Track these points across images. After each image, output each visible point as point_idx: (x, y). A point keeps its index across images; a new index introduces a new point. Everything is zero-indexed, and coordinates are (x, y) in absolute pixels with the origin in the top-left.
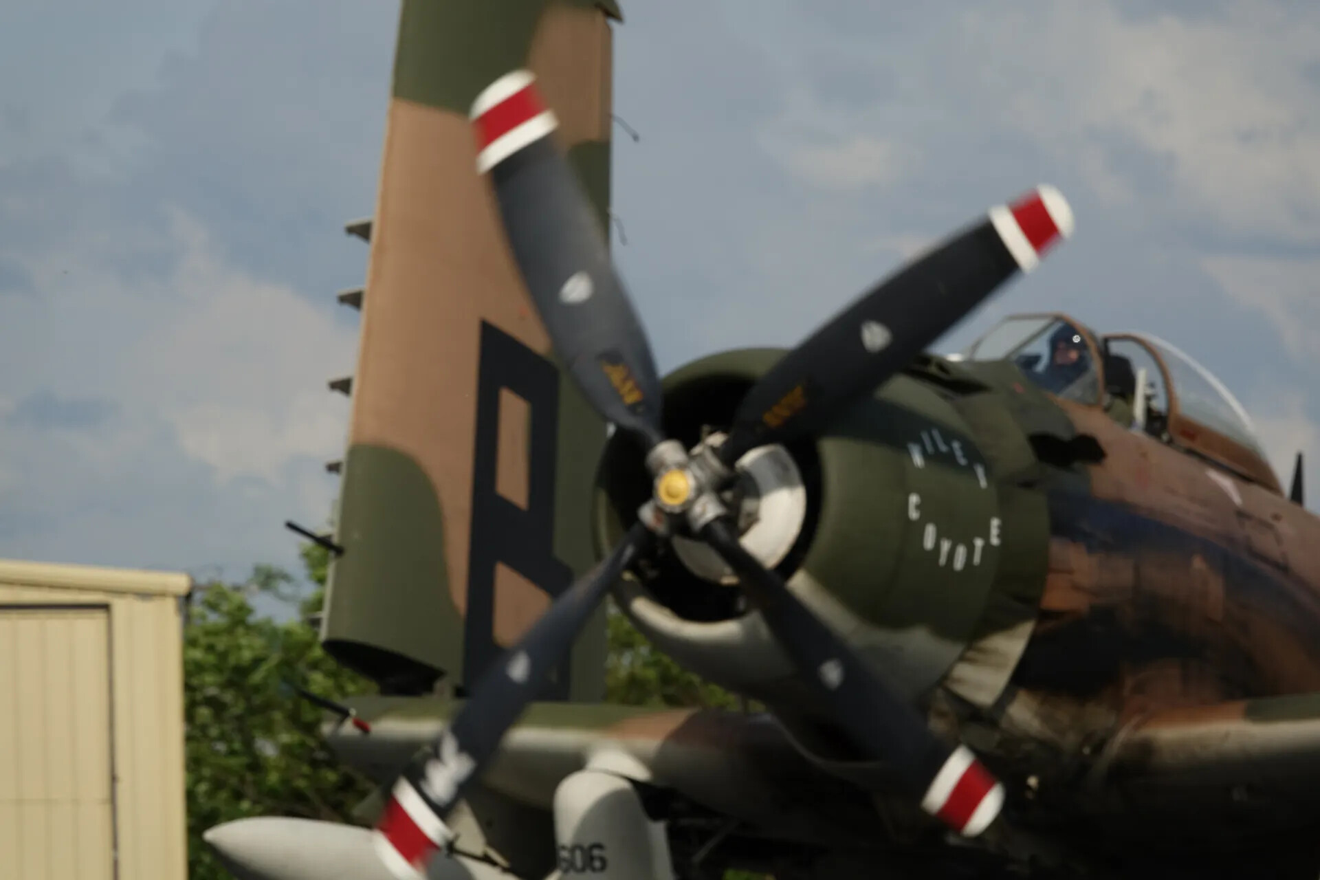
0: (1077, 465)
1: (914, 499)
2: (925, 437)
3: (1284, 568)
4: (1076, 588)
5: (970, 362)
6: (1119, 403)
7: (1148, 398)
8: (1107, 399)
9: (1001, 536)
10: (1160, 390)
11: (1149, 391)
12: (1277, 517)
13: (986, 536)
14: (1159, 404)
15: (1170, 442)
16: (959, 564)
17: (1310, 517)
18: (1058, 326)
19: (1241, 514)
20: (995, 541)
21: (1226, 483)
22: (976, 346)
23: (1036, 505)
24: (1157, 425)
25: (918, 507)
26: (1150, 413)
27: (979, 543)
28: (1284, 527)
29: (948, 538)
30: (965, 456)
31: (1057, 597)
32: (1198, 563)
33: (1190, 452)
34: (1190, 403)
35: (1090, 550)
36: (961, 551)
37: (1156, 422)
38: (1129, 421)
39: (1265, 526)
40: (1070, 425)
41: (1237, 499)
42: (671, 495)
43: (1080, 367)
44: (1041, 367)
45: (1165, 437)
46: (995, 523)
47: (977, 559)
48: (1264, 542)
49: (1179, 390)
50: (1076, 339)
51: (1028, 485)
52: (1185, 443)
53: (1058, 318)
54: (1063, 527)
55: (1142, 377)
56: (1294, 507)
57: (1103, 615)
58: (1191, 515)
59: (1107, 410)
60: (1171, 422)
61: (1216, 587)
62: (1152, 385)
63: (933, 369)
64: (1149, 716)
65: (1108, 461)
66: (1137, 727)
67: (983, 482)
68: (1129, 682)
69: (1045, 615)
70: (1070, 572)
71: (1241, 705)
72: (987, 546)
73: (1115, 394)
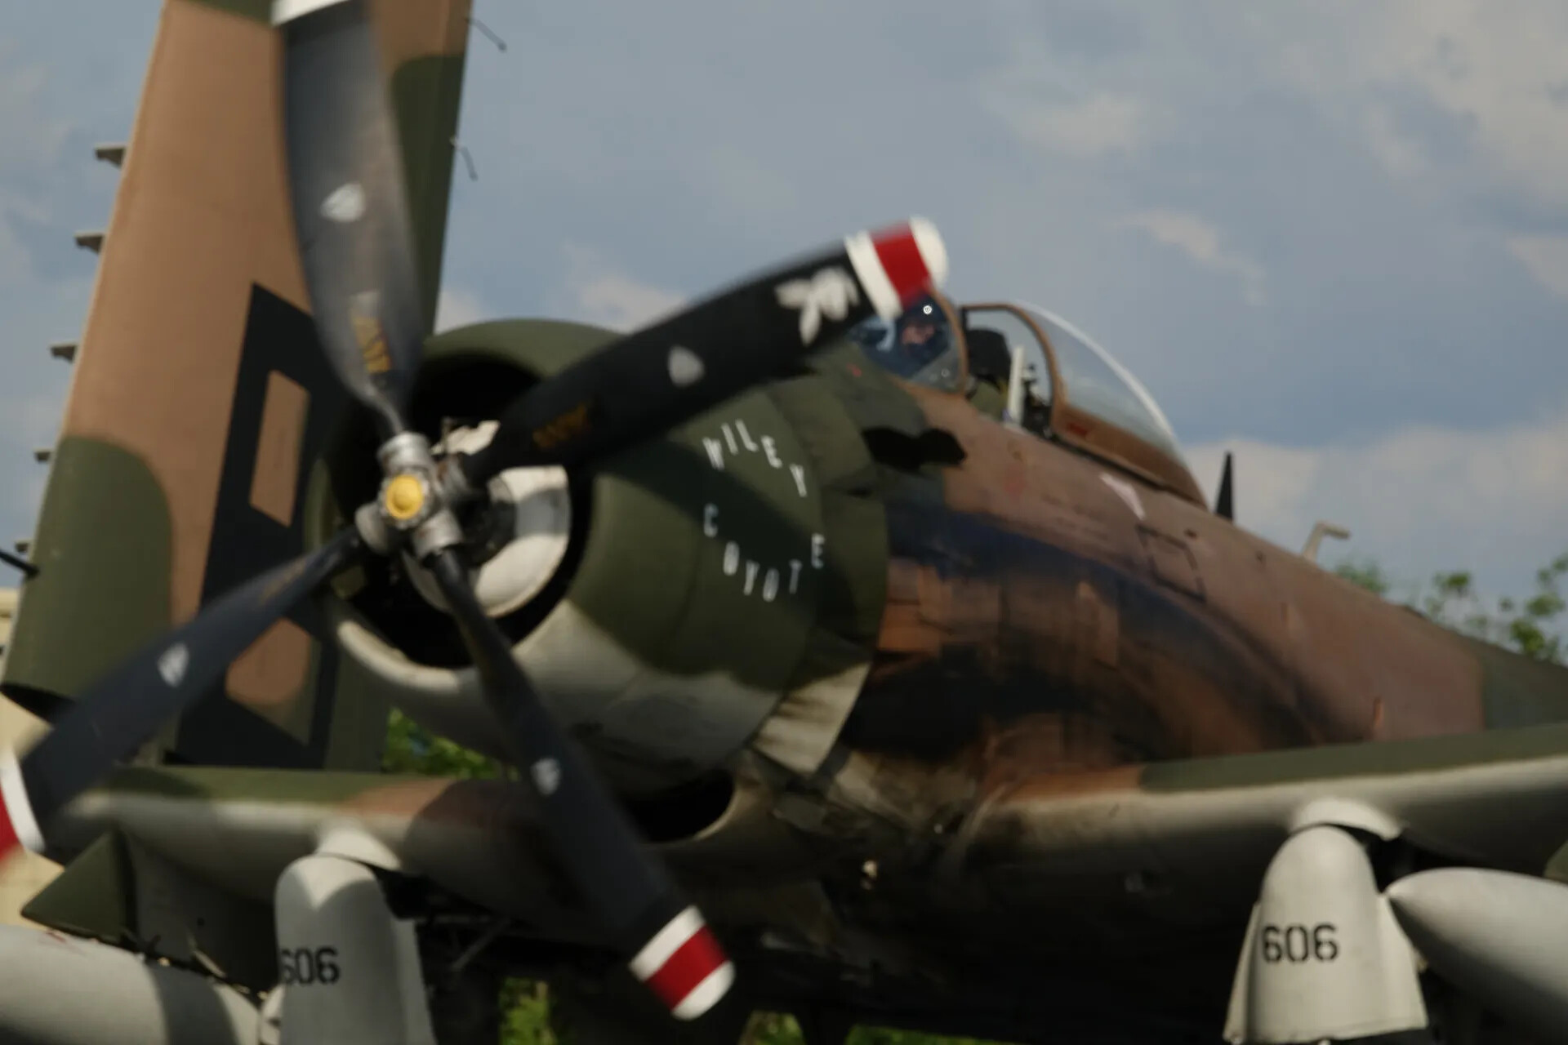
0: (927, 468)
1: (711, 510)
2: (727, 431)
3: (1199, 598)
4: (923, 622)
6: (986, 389)
7: (1027, 384)
8: (970, 382)
9: (822, 557)
10: (1042, 373)
11: (1028, 375)
12: (1191, 534)
13: (806, 559)
14: (1041, 391)
15: (1055, 439)
16: (769, 594)
17: (1242, 537)
19: (1144, 530)
20: (817, 563)
21: (1126, 491)
23: (871, 517)
24: (1039, 417)
25: (716, 521)
26: (1029, 401)
27: (796, 566)
28: (1199, 546)
29: (755, 559)
30: (778, 456)
31: (898, 635)
32: (1085, 591)
33: (1080, 451)
34: (1080, 391)
35: (943, 575)
36: (772, 578)
37: (1036, 414)
39: (1182, 546)
40: (921, 417)
41: (1139, 511)
43: (935, 346)
44: (887, 343)
45: (1047, 432)
46: (818, 539)
47: (793, 587)
48: (1174, 565)
49: (1066, 374)
51: (861, 492)
52: (1074, 440)
54: (905, 547)
55: (1022, 354)
56: (1220, 522)
57: (959, 657)
58: (1078, 531)
59: (969, 396)
60: (1056, 414)
61: (1108, 621)
62: (1032, 367)
64: (1018, 784)
65: (969, 462)
66: (1003, 799)
67: (802, 490)
68: (993, 742)
69: (882, 658)
70: (917, 603)
71: (1135, 771)
72: (807, 570)
73: (981, 377)
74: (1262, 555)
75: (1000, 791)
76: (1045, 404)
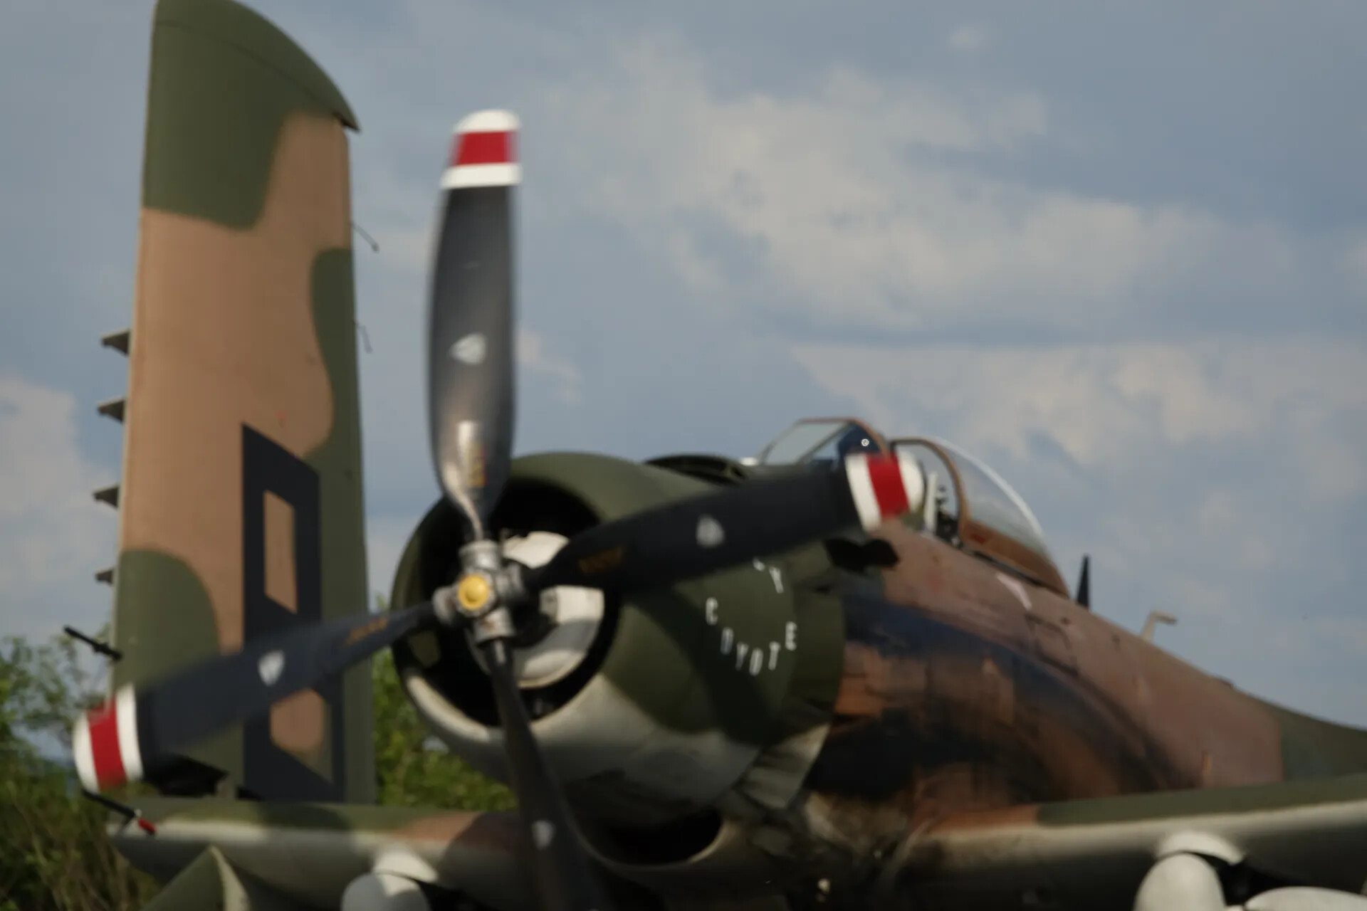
0: (871, 570)
1: (711, 604)
3: (1073, 672)
4: (870, 692)
5: (762, 465)
7: (939, 502)
9: (796, 640)
10: (950, 494)
11: (940, 495)
12: (1065, 621)
13: (782, 641)
14: (950, 508)
15: (960, 546)
16: (755, 667)
17: (1099, 622)
19: (1031, 618)
20: (790, 645)
21: (1016, 587)
22: (767, 451)
23: (831, 610)
24: (947, 529)
25: (716, 612)
26: (941, 518)
27: (775, 647)
28: (1072, 630)
29: (745, 641)
30: (761, 560)
31: (851, 701)
32: (989, 667)
33: (979, 555)
34: (980, 507)
35: (884, 654)
36: (757, 657)
37: (947, 526)
38: (920, 526)
39: (1054, 629)
41: (1027, 603)
42: (471, 600)
45: (955, 541)
46: (791, 627)
47: (773, 664)
48: (1054, 646)
49: (970, 493)
50: (865, 443)
51: (823, 589)
52: (973, 545)
54: (857, 632)
55: (934, 480)
56: (1080, 609)
57: (896, 719)
58: (981, 618)
60: (962, 526)
61: (1006, 692)
62: (942, 489)
63: (728, 474)
64: (940, 820)
65: (901, 564)
66: (928, 831)
67: (779, 587)
68: (921, 786)
69: (839, 720)
70: (863, 675)
71: (1032, 809)
72: (783, 651)
74: (1117, 638)
75: (925, 825)
76: (953, 518)
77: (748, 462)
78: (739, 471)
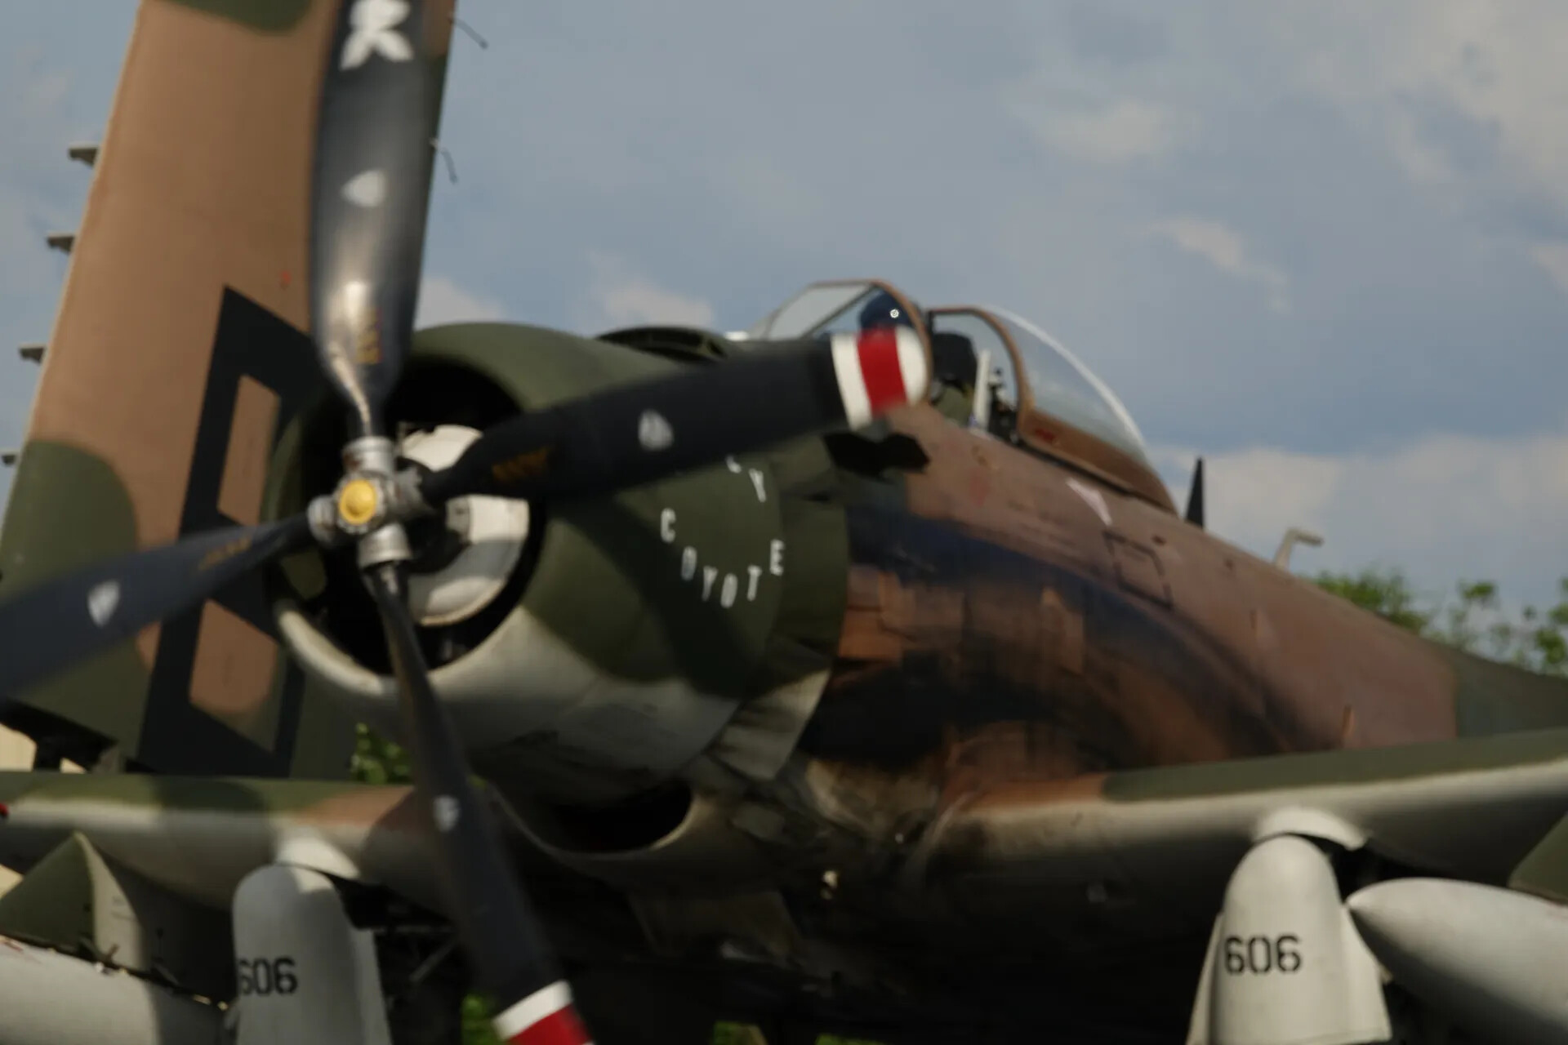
0: (889, 473)
1: (668, 516)
3: (1167, 606)
4: (884, 629)
7: (993, 389)
9: (781, 563)
10: (1008, 378)
11: (995, 380)
12: (1159, 540)
13: (765, 564)
14: (1008, 395)
15: (1021, 444)
16: (728, 597)
17: (1212, 543)
18: (876, 294)
19: (1111, 536)
20: (776, 570)
21: (1093, 497)
23: (831, 523)
24: (1005, 422)
25: (672, 526)
26: (996, 408)
27: (755, 572)
28: (1167, 553)
29: (712, 565)
30: (737, 461)
31: (858, 642)
32: (1049, 598)
33: (1047, 457)
34: (1047, 396)
35: (905, 581)
36: (731, 582)
37: (1002, 419)
38: (966, 417)
39: (1143, 550)
40: (884, 421)
41: (1106, 518)
45: (1014, 437)
46: (777, 546)
47: (752, 593)
48: (1140, 572)
49: (1034, 378)
50: (895, 313)
51: (822, 498)
52: (1041, 445)
53: (875, 286)
54: (867, 552)
55: (988, 358)
56: (1191, 528)
57: (921, 664)
60: (1022, 418)
61: (1073, 628)
62: (998, 371)
63: (704, 351)
64: (980, 794)
65: (933, 468)
66: (966, 808)
67: (761, 495)
68: (956, 751)
69: (841, 665)
70: (877, 609)
71: (1098, 780)
72: (766, 576)
73: (947, 383)
74: (1231, 561)
75: (961, 801)
76: (1012, 409)
77: (736, 336)
78: (717, 346)
